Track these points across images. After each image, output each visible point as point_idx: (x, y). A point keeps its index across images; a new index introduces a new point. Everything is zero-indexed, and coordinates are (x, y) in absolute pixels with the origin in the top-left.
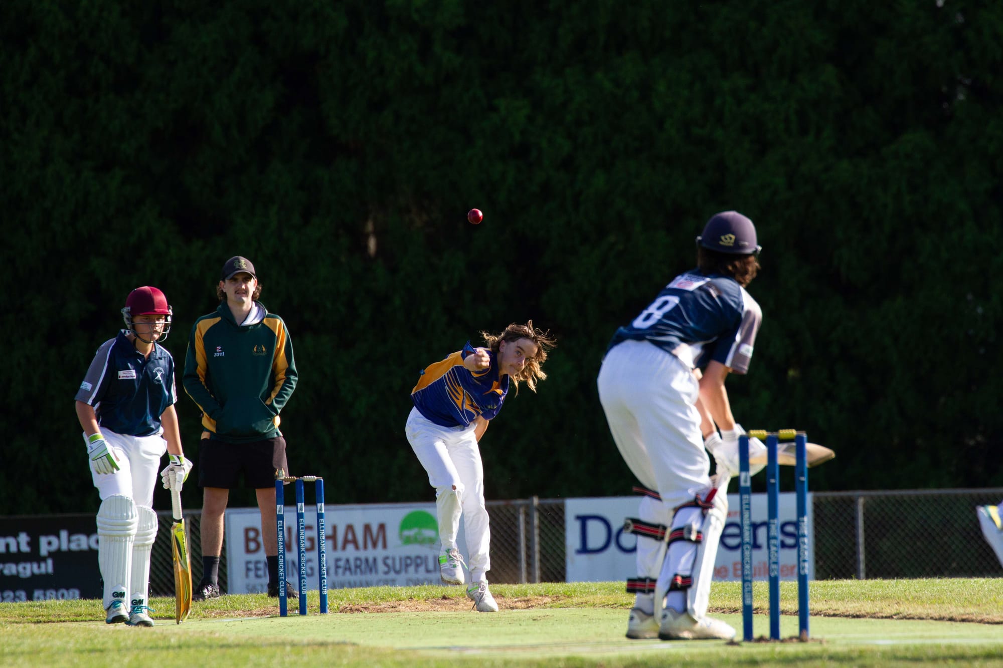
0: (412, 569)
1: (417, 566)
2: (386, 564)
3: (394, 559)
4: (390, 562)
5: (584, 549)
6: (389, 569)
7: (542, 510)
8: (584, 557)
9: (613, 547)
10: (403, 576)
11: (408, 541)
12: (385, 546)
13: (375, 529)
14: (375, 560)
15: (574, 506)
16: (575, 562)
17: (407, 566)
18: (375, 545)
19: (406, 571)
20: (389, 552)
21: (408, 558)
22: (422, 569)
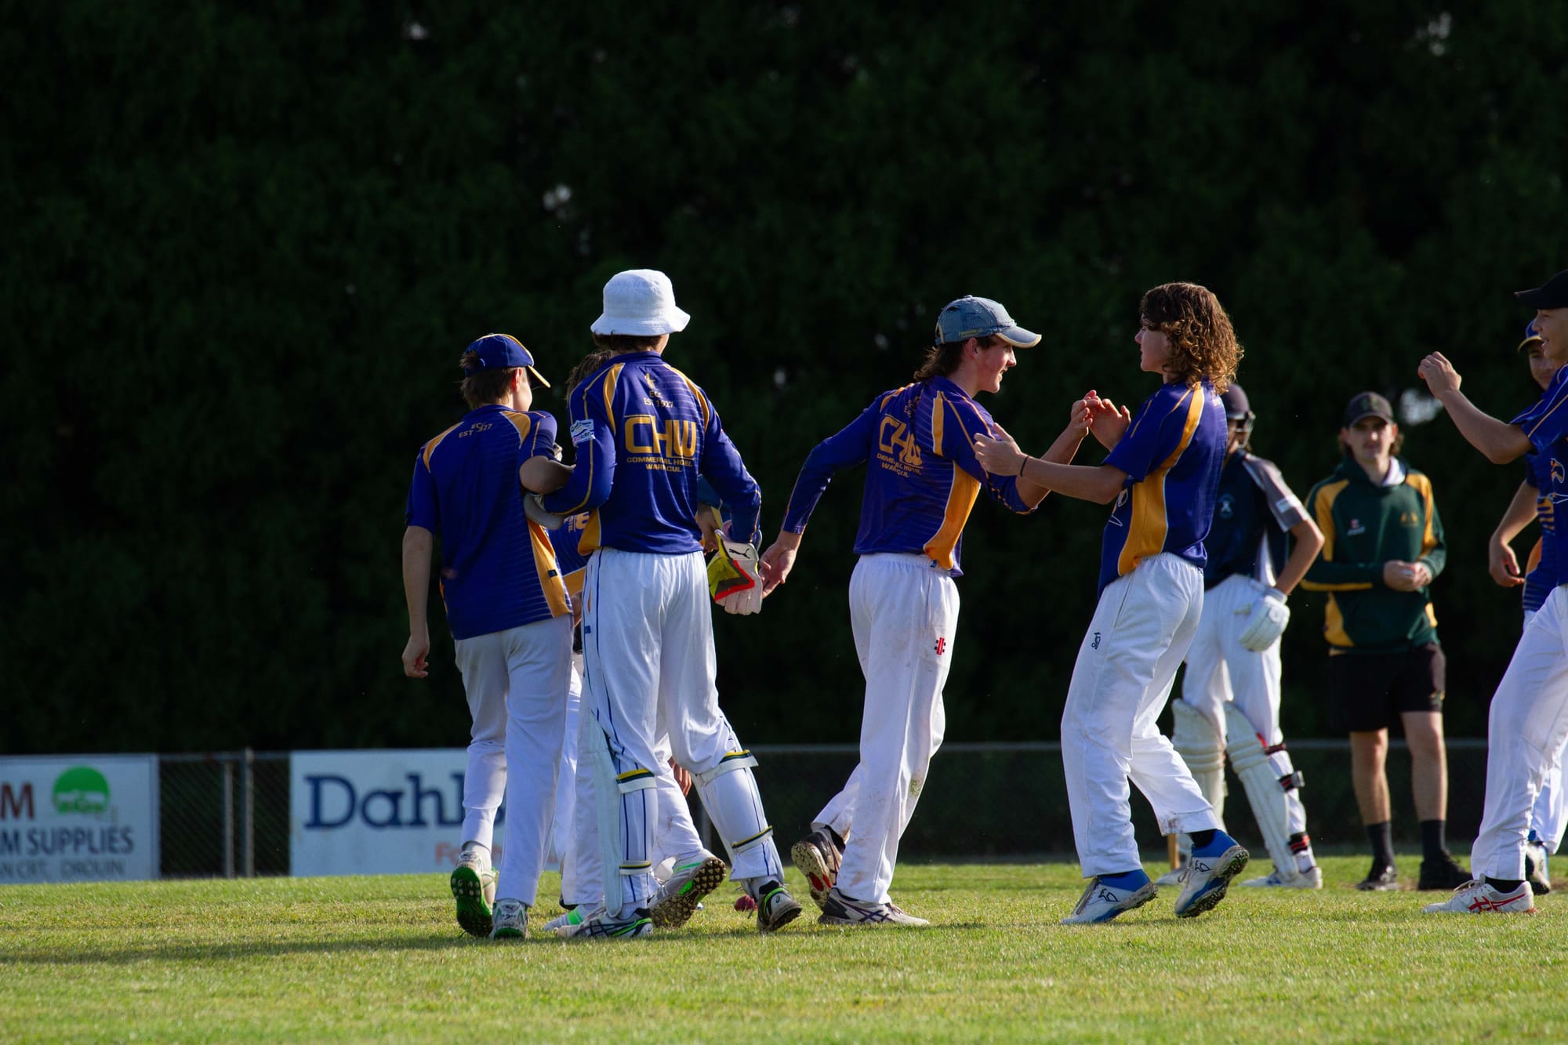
0: (69, 848)
1: (77, 843)
2: (31, 839)
3: (43, 834)
4: (38, 837)
5: (316, 822)
6: (37, 846)
7: (257, 767)
8: (315, 835)
9: (357, 820)
10: (54, 861)
11: (64, 808)
12: (31, 814)
13: (17, 791)
14: (17, 835)
15: (303, 764)
16: (303, 842)
17: (63, 842)
18: (16, 812)
19: (62, 850)
20: (39, 823)
21: (65, 831)
22: (84, 848)
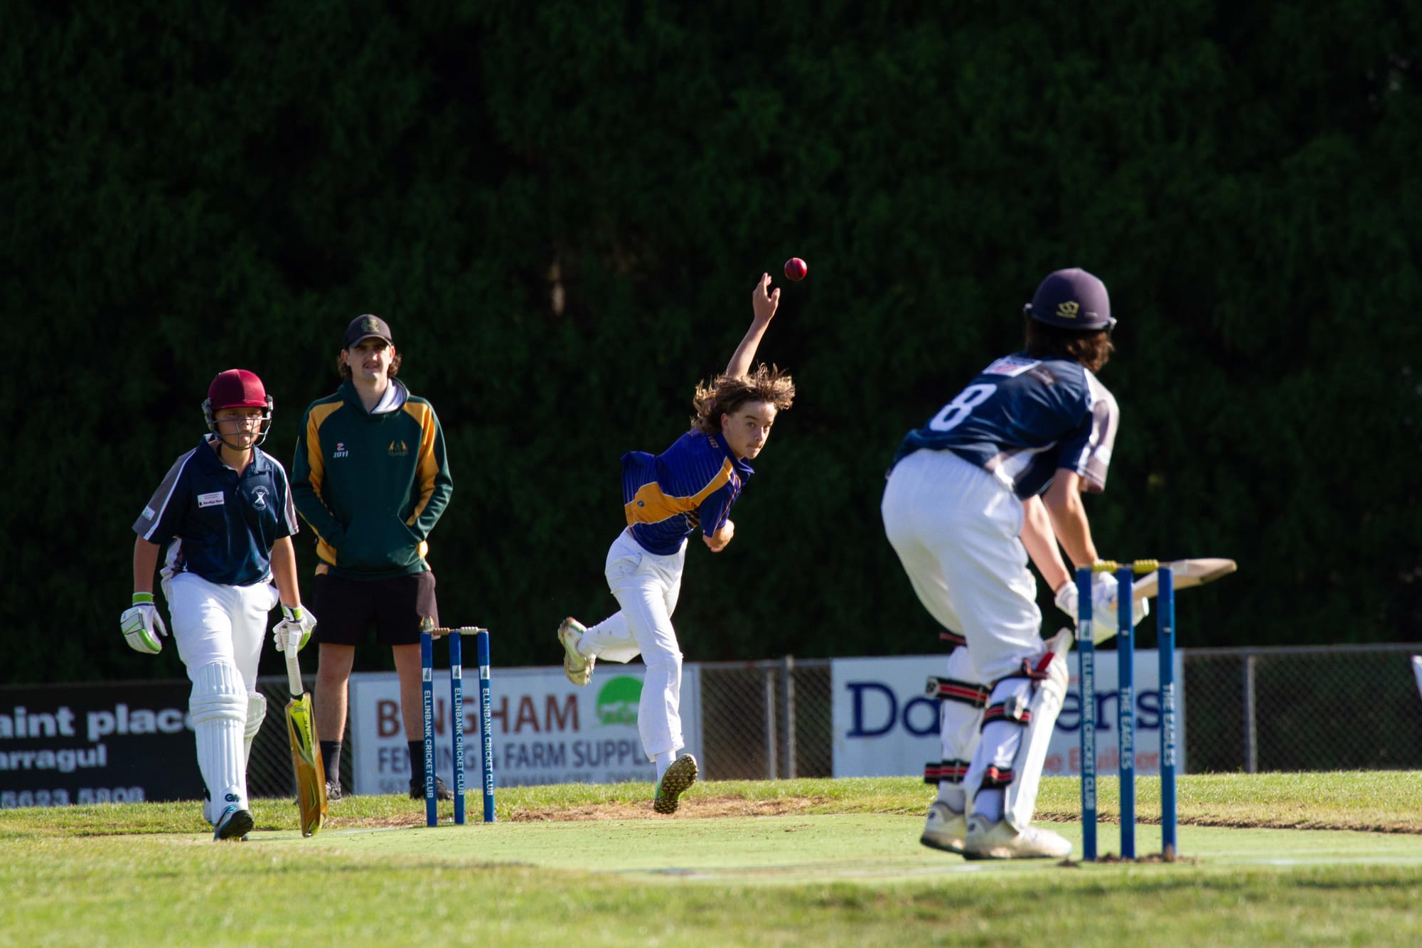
0: (614, 759)
1: (622, 754)
2: (579, 754)
3: (589, 746)
4: (583, 749)
5: (858, 731)
6: (582, 759)
7: (799, 675)
8: (858, 744)
9: (899, 728)
10: (601, 770)
11: (608, 719)
12: (576, 726)
13: (562, 702)
14: (562, 747)
15: (845, 670)
16: (845, 748)
17: (608, 755)
18: (562, 725)
19: (607, 763)
20: (583, 735)
21: (609, 743)
22: (628, 759)
